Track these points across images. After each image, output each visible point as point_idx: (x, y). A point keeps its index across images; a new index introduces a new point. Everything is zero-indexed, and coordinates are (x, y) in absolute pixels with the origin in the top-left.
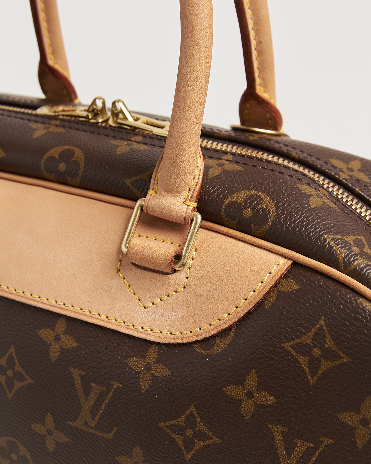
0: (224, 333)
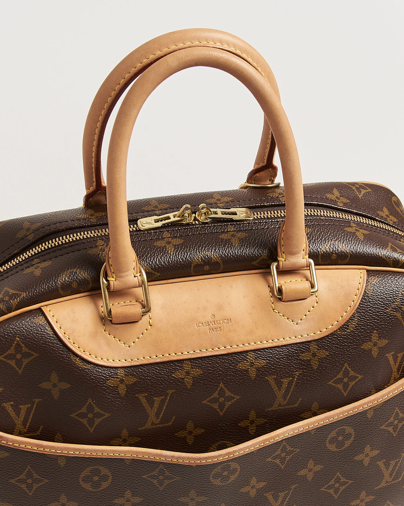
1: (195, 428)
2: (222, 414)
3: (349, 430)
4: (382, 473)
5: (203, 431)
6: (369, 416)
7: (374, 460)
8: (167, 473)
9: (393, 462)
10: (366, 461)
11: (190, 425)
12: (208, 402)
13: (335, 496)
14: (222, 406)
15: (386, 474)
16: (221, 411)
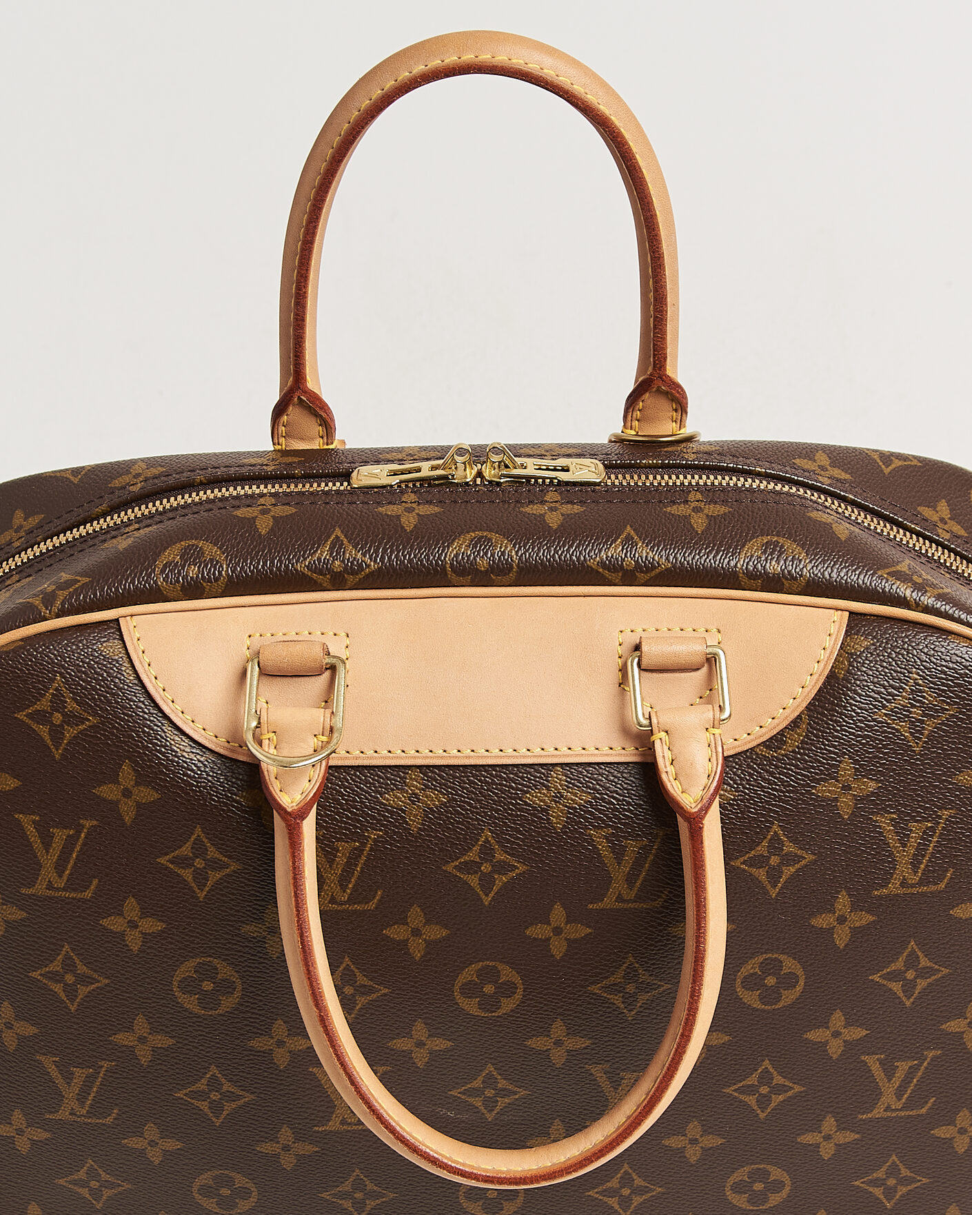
0: (795, 723)
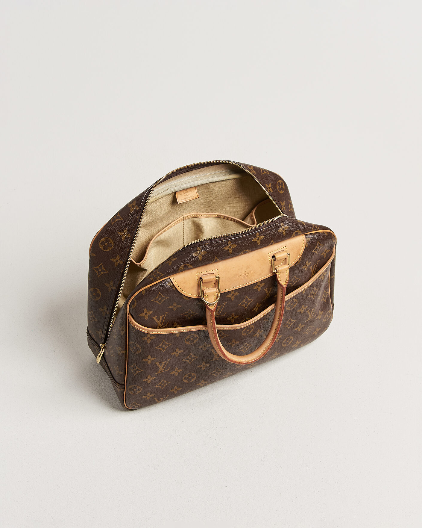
1: (235, 316)
2: (246, 308)
3: (295, 300)
4: (309, 315)
5: (238, 316)
6: (303, 293)
7: (305, 311)
8: (223, 334)
9: (313, 310)
10: (302, 312)
11: (233, 315)
12: (240, 304)
13: (288, 327)
14: (246, 306)
15: (310, 315)
16: (246, 307)
